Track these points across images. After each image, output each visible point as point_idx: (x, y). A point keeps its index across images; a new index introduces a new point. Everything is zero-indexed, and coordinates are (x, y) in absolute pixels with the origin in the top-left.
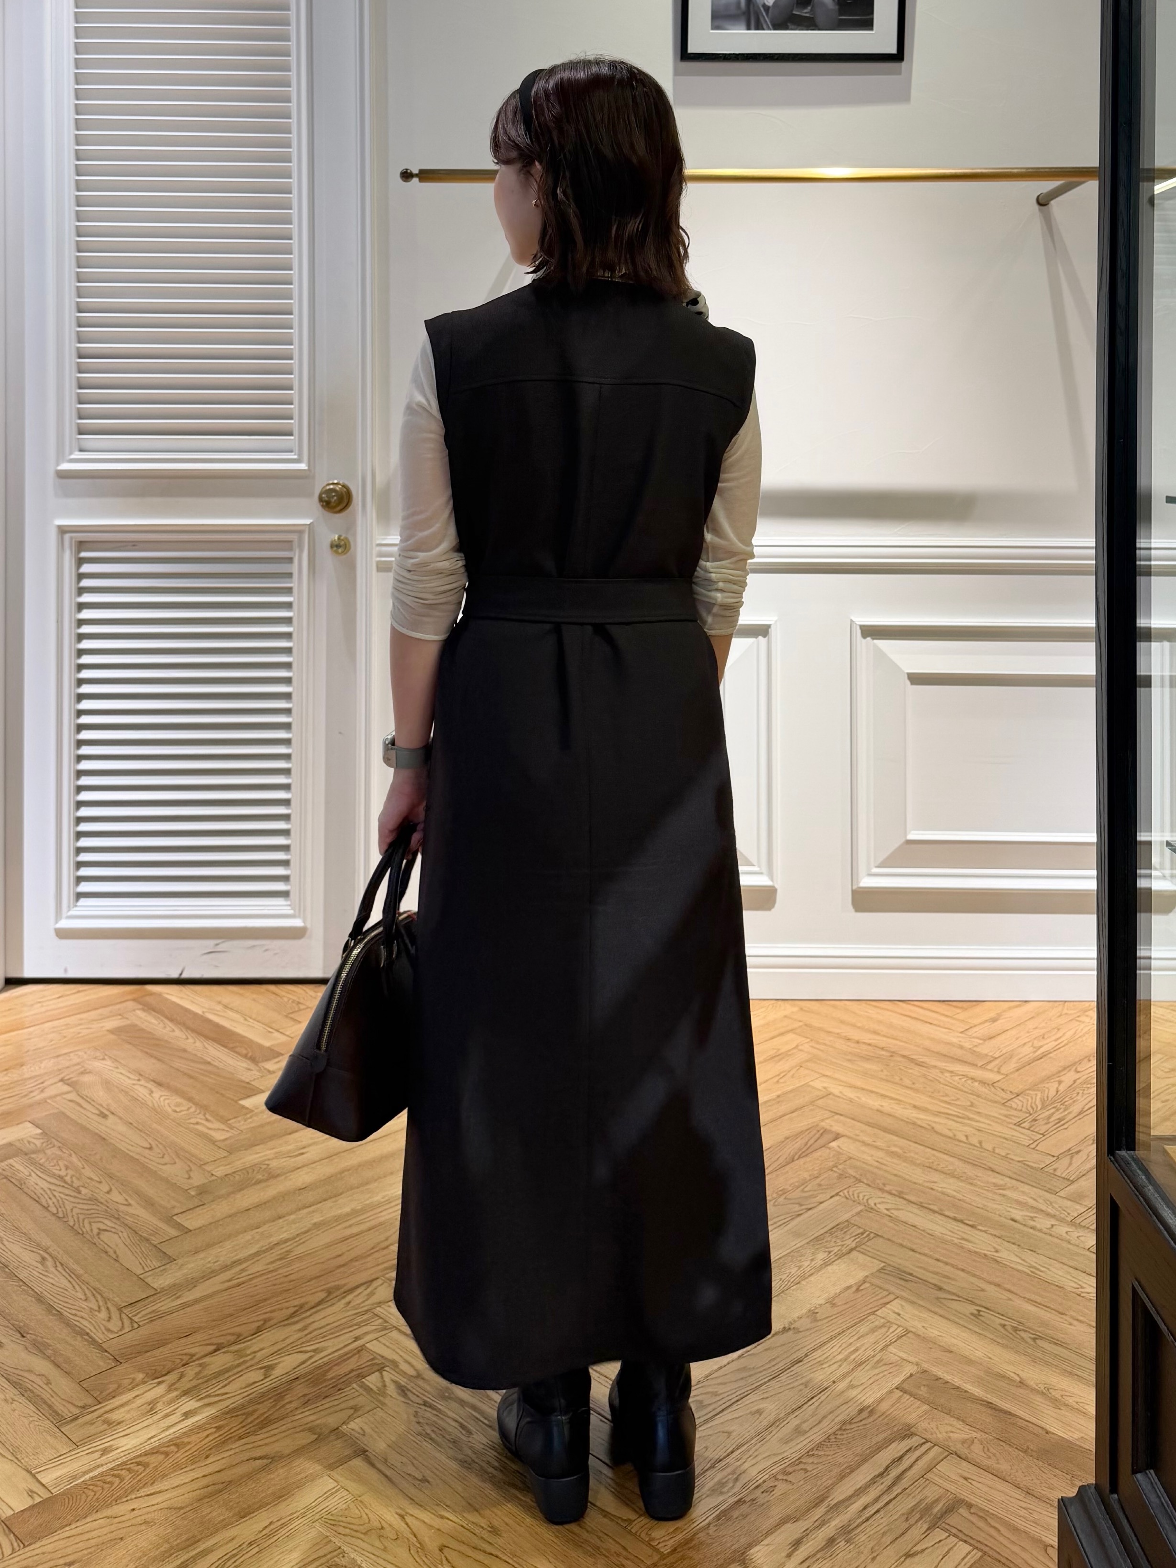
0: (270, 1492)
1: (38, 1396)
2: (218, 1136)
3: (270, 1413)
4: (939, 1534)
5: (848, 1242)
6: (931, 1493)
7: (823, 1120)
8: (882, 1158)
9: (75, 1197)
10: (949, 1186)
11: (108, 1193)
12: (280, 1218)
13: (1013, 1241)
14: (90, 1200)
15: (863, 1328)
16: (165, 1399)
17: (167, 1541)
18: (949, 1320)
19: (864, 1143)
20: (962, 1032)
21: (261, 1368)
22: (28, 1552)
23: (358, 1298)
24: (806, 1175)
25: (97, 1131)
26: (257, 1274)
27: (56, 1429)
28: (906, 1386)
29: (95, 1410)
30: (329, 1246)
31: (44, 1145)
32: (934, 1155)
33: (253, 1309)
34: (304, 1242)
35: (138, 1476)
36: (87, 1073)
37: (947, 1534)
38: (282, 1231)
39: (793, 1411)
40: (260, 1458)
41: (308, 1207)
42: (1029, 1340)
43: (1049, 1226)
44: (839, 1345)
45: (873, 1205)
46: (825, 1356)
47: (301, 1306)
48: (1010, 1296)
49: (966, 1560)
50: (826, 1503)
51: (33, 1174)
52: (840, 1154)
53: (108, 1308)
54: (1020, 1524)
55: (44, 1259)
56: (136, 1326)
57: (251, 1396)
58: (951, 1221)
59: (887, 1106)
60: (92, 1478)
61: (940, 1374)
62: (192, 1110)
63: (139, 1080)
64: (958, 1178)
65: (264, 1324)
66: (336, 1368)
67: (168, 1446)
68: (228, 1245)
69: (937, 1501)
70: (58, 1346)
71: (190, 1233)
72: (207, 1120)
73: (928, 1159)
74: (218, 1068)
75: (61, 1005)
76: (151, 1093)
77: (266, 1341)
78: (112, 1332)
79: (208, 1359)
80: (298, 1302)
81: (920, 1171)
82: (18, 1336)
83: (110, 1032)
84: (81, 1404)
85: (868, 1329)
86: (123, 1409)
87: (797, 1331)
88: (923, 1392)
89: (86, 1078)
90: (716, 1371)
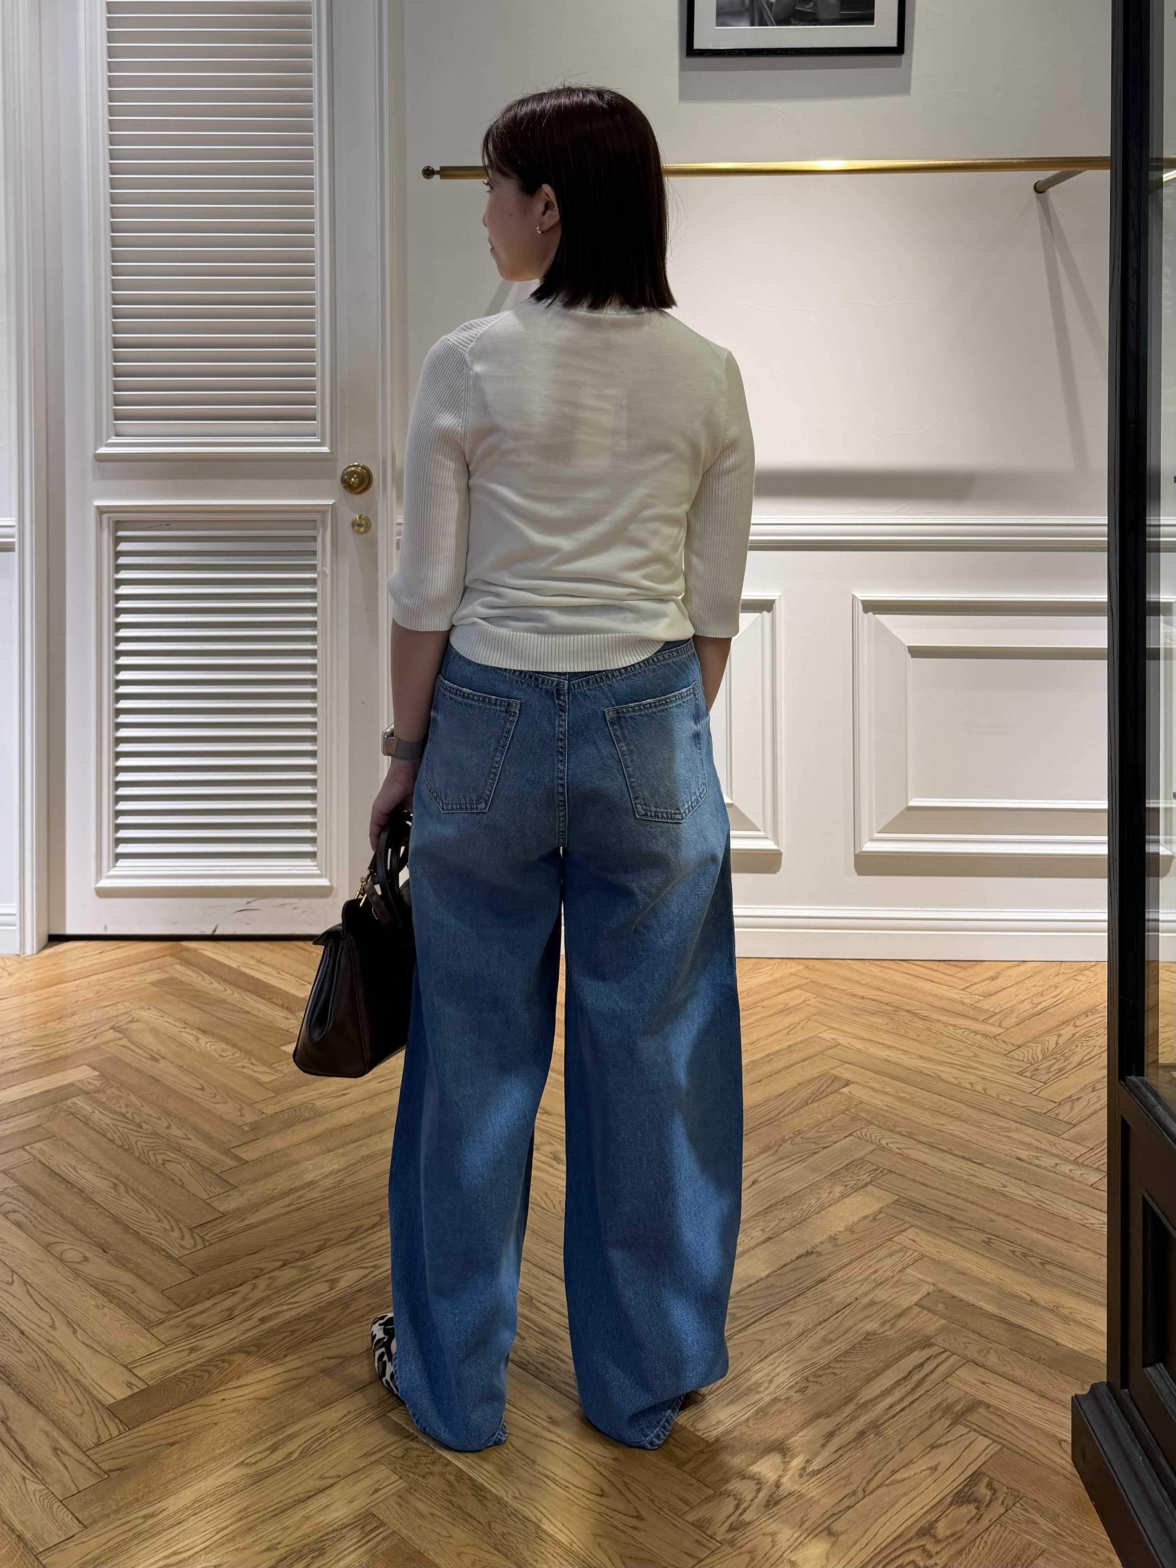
1: (126, 1302)
2: (265, 1078)
3: (337, 1320)
4: (960, 1430)
5: (863, 1177)
6: (951, 1395)
7: (833, 1069)
8: (891, 1103)
9: (138, 1132)
10: (957, 1128)
11: (168, 1128)
12: (330, 1151)
13: (1019, 1177)
14: (152, 1134)
15: (882, 1253)
16: (241, 1307)
17: (257, 1426)
18: (962, 1246)
19: (875, 1090)
20: (962, 990)
21: (327, 1281)
22: (134, 1433)
24: (820, 1117)
25: (151, 1074)
26: (314, 1200)
27: (145, 1331)
28: (923, 1303)
29: (179, 1315)
31: (104, 1085)
32: (941, 1101)
33: (313, 1230)
34: (353, 1173)
35: (225, 1371)
36: (134, 1022)
37: (968, 1430)
38: (334, 1163)
39: (820, 1323)
40: (332, 1358)
41: (354, 1142)
42: (1038, 1265)
43: (1054, 1165)
44: (860, 1266)
45: (885, 1145)
46: (847, 1276)
47: (358, 1228)
48: (1020, 1226)
49: (986, 1452)
50: (854, 1402)
51: (96, 1112)
52: (851, 1098)
53: (180, 1228)
54: (1033, 1420)
55: (115, 1184)
56: (207, 1244)
57: (320, 1305)
58: (960, 1159)
59: (894, 1056)
60: (183, 1373)
61: (955, 1293)
62: (237, 1055)
63: (184, 1028)
64: (965, 1121)
65: (325, 1243)
67: (249, 1346)
68: (284, 1174)
69: (957, 1402)
70: (139, 1260)
71: (248, 1164)
72: (252, 1064)
73: (936, 1104)
74: (258, 1017)
75: (103, 960)
76: (197, 1039)
77: (328, 1259)
78: (186, 1249)
79: (275, 1273)
80: (355, 1224)
81: (927, 1115)
82: (101, 1251)
83: (153, 984)
84: (165, 1310)
85: (885, 1253)
86: (205, 1315)
87: (819, 1254)
88: (940, 1308)
89: (135, 1026)
90: (746, 1288)
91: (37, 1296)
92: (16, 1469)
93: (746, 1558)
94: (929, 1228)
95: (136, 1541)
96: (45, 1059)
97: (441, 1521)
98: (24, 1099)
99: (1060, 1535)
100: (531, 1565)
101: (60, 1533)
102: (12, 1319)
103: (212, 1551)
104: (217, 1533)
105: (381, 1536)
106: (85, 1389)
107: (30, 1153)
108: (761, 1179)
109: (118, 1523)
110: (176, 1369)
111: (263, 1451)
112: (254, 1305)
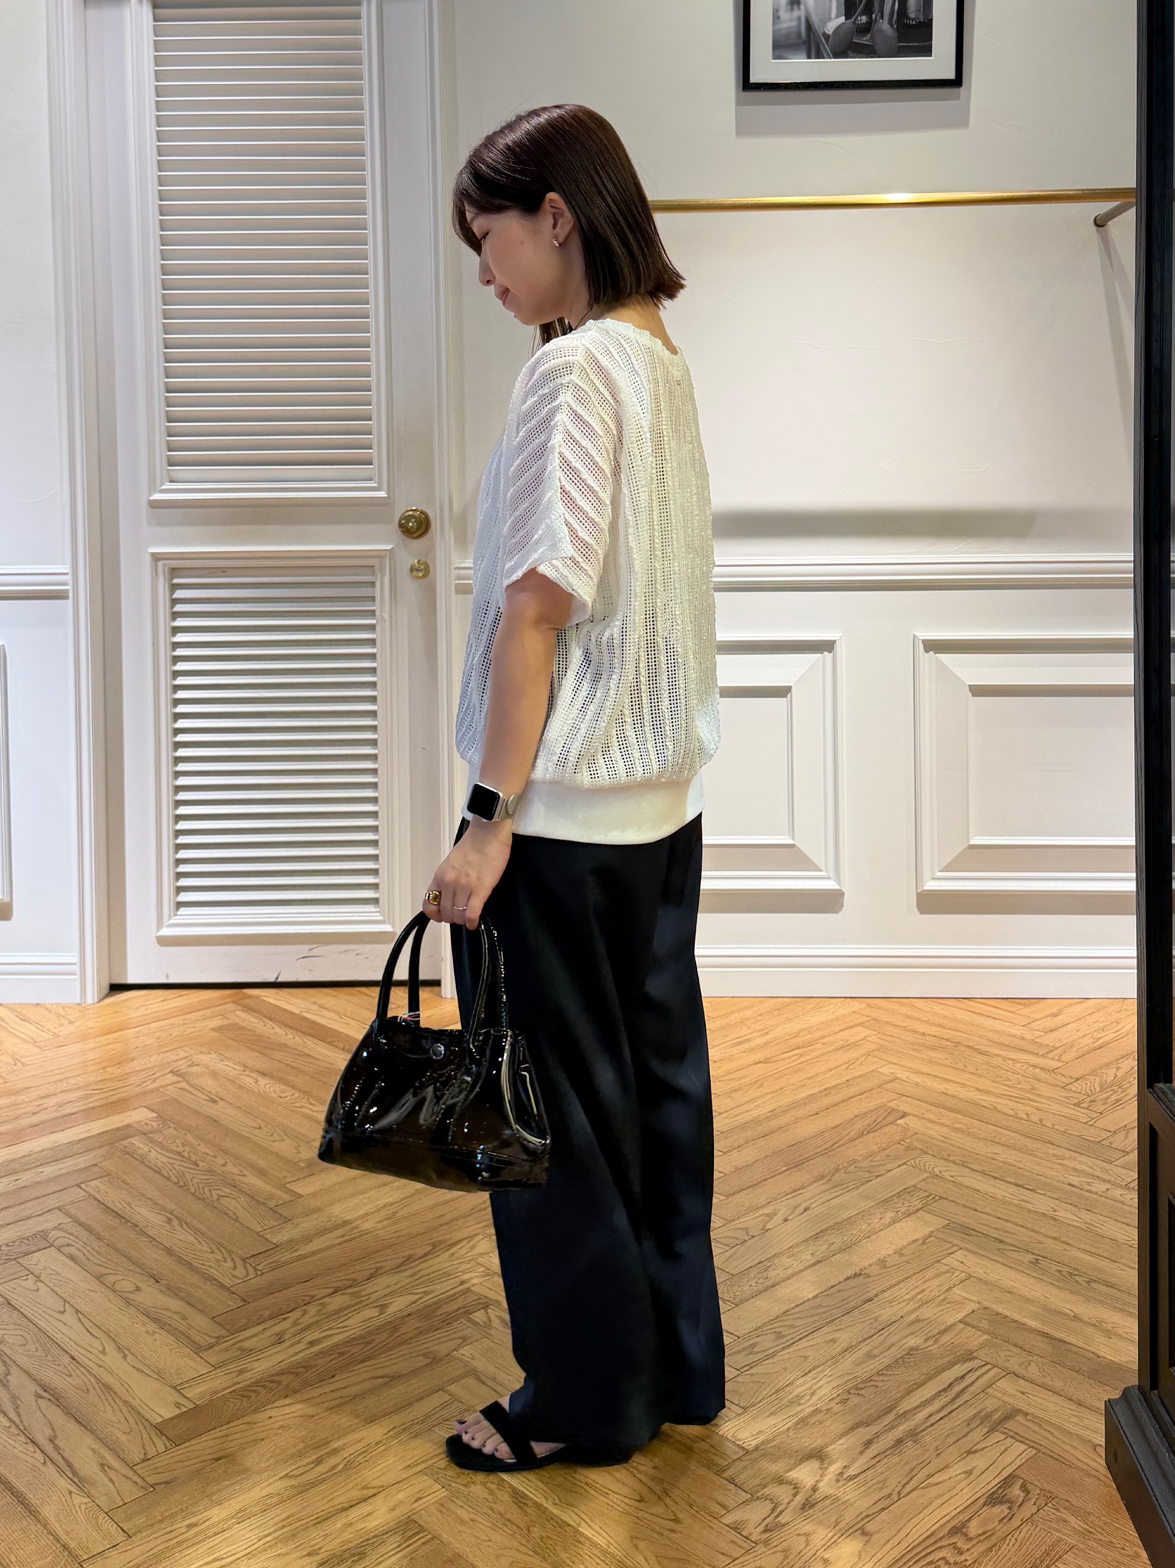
0: (391, 1404)
1: (177, 1329)
3: (387, 1342)
4: (997, 1436)
5: (914, 1204)
6: (990, 1404)
7: (890, 1101)
8: (946, 1133)
9: (193, 1169)
10: (1010, 1156)
11: (224, 1165)
12: (385, 1185)
13: (1071, 1203)
14: (208, 1171)
15: (930, 1274)
16: (291, 1331)
17: (303, 1442)
18: (1009, 1267)
19: (930, 1122)
20: (1023, 1026)
21: (376, 1307)
22: (181, 1450)
23: (460, 1250)
24: (875, 1148)
25: (208, 1114)
26: (367, 1231)
27: (195, 1355)
28: (968, 1320)
29: (229, 1340)
30: (432, 1208)
31: (161, 1126)
32: (996, 1131)
33: (365, 1259)
35: (272, 1391)
36: (194, 1066)
37: (1005, 1436)
39: (865, 1340)
40: (380, 1377)
42: (1084, 1283)
43: (1104, 1190)
44: (907, 1287)
45: (938, 1173)
46: (893, 1296)
47: (410, 1257)
48: (1068, 1246)
49: (1022, 1456)
50: (894, 1412)
51: (154, 1151)
52: (907, 1129)
53: (232, 1259)
54: (1072, 1428)
55: (169, 1219)
56: (259, 1273)
57: (369, 1329)
58: (1013, 1186)
59: (951, 1089)
60: (230, 1393)
61: (1001, 1310)
62: (296, 1096)
63: (244, 1071)
64: (1019, 1150)
65: (376, 1272)
66: (444, 1306)
67: (297, 1368)
68: (338, 1208)
69: (996, 1410)
70: (189, 1288)
71: (303, 1199)
72: (311, 1104)
73: (989, 1133)
74: (317, 1061)
75: (164, 1008)
76: (257, 1081)
77: (380, 1285)
78: (238, 1278)
79: (326, 1300)
80: (407, 1253)
81: (981, 1144)
82: (153, 1281)
83: (213, 1030)
84: (216, 1335)
85: (933, 1275)
86: (254, 1339)
87: (868, 1276)
88: (984, 1324)
89: (194, 1069)
90: (793, 1308)
91: (88, 1325)
92: (64, 1484)
93: (780, 1557)
94: (978, 1251)
95: (179, 1549)
96: (103, 1102)
97: (481, 1526)
98: (81, 1140)
99: (1091, 1532)
100: (568, 1565)
101: (105, 1543)
102: (62, 1345)
103: (252, 1555)
104: (260, 1540)
105: (422, 1540)
106: (133, 1408)
107: (85, 1191)
108: (813, 1206)
109: (162, 1532)
110: (224, 1389)
111: (308, 1464)
112: (304, 1329)
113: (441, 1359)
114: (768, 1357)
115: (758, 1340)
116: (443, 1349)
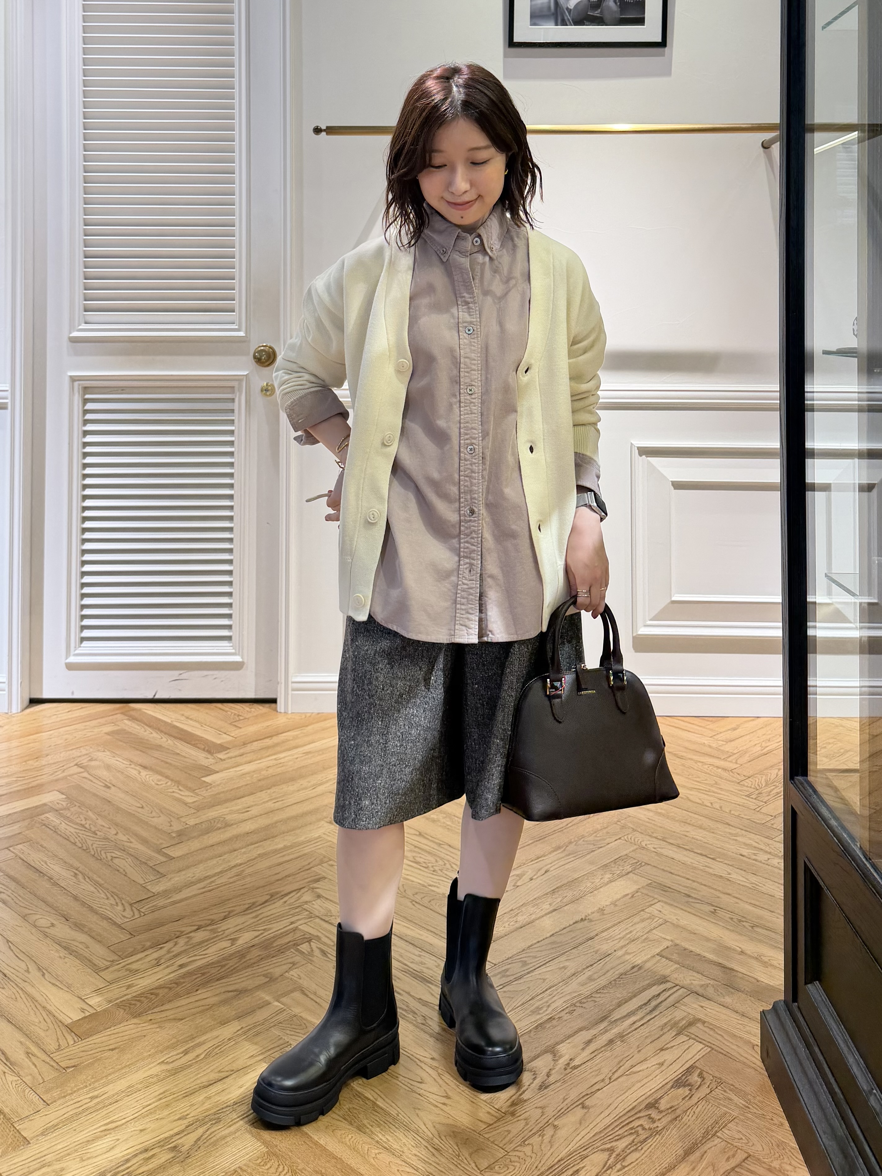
0: (240, 1010)
1: (81, 955)
2: (189, 800)
3: (237, 965)
4: (682, 1038)
5: (627, 868)
6: (678, 1015)
8: (652, 817)
9: (93, 837)
10: (697, 833)
11: (116, 835)
12: (235, 851)
13: (740, 868)
14: (104, 839)
15: (636, 919)
16: (166, 957)
17: (175, 1037)
18: (695, 915)
20: (711, 737)
21: (229, 940)
22: (84, 1043)
23: (291, 899)
24: (596, 827)
25: (104, 796)
26: (222, 884)
27: (95, 974)
28: (663, 953)
29: (121, 963)
30: (270, 868)
31: (69, 805)
32: (688, 815)
33: (220, 905)
34: (252, 865)
35: (152, 1000)
36: (93, 760)
37: (688, 1038)
38: (238, 859)
39: (588, 967)
40: (230, 992)
41: (253, 844)
42: (749, 927)
44: (619, 929)
45: (644, 845)
46: (609, 936)
47: (254, 903)
48: (737, 901)
49: (700, 1053)
50: (608, 1020)
51: (63, 823)
53: (122, 904)
54: (735, 1032)
55: (76, 874)
56: (142, 914)
57: (223, 956)
58: (698, 855)
60: (122, 1002)
61: (687, 947)
62: (169, 783)
63: (130, 765)
64: (703, 829)
65: (229, 914)
66: (279, 940)
67: (170, 984)
68: (201, 867)
69: (682, 1019)
70: (92, 926)
71: (174, 860)
72: (180, 790)
74: (185, 757)
75: (71, 716)
76: (140, 772)
77: (231, 924)
78: (127, 918)
79: (192, 934)
80: (252, 901)
81: (677, 825)
82: (64, 920)
83: (107, 734)
84: (111, 959)
85: (640, 920)
86: (138, 963)
87: (591, 921)
88: (675, 957)
89: (93, 763)
90: (535, 944)
91: (17, 952)
93: (522, 1124)
94: (672, 903)
95: (84, 1114)
96: (25, 787)
98: (10, 814)
99: (749, 1108)
101: (31, 1109)
103: (139, 1119)
104: (143, 1108)
106: (50, 1012)
107: (13, 852)
108: (552, 869)
109: (72, 1102)
110: (117, 999)
111: (178, 1054)
112: (175, 956)
113: (277, 979)
114: (516, 979)
115: (509, 966)
116: (277, 971)
